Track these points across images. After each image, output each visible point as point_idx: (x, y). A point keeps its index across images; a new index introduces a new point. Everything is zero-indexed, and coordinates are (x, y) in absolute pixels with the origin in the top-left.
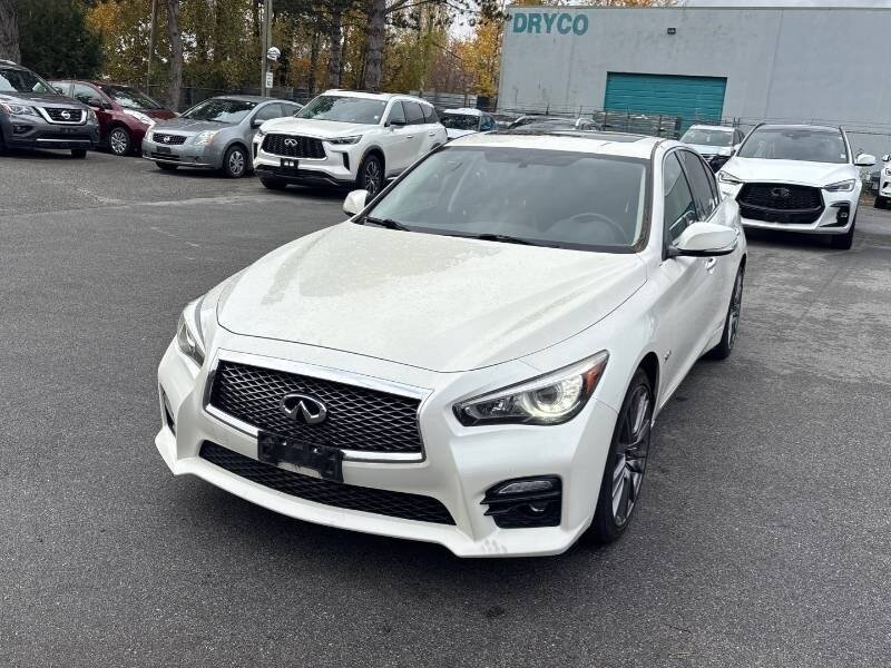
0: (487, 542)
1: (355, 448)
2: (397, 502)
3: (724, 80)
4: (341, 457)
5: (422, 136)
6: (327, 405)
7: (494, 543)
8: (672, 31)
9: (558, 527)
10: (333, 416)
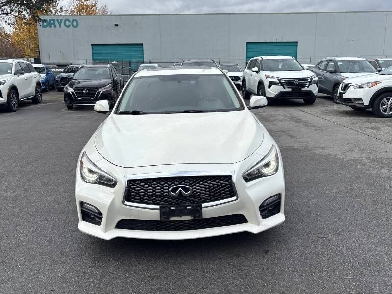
0: (262, 225)
1: (205, 202)
2: (225, 220)
3: (142, 44)
4: (202, 208)
5: (31, 78)
6: (192, 187)
7: (265, 225)
8: (116, 25)
9: (280, 213)
10: (195, 191)
